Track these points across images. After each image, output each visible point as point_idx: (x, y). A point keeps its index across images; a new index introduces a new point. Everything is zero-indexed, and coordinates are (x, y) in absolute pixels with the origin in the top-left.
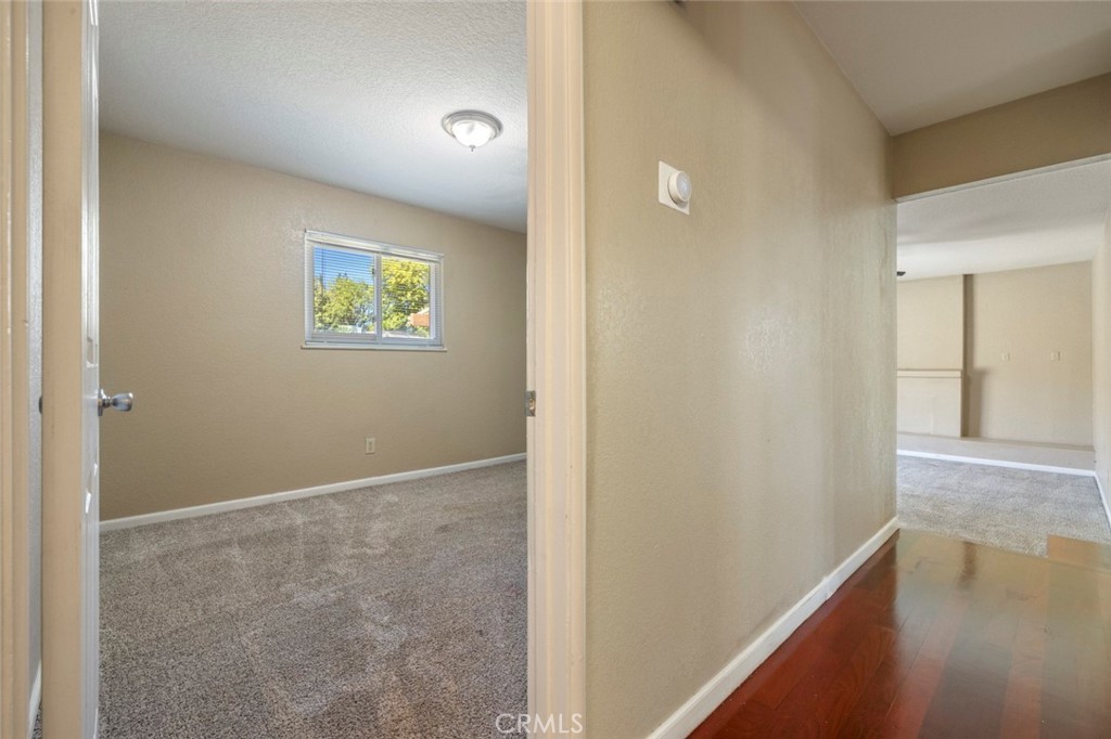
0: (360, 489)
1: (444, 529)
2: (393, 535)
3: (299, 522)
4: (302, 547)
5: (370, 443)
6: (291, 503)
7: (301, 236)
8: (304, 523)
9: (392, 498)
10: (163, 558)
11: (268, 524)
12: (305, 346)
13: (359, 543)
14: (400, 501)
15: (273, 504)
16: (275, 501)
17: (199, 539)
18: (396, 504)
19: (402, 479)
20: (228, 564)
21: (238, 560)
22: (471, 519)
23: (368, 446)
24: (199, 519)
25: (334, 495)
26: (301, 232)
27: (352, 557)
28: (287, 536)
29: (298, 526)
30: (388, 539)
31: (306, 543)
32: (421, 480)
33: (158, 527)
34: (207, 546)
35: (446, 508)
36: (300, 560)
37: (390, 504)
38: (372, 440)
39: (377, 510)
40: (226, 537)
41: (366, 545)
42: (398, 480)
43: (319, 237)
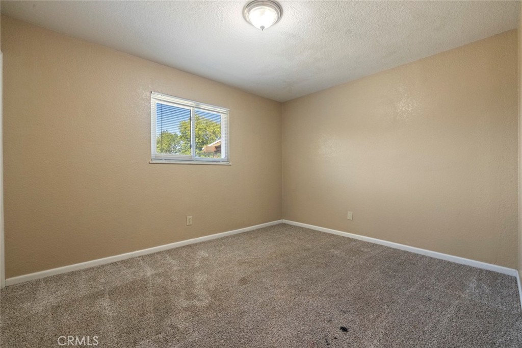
0: (184, 247)
1: (243, 281)
2: (212, 286)
3: (149, 274)
4: (152, 298)
5: (189, 219)
6: (143, 257)
7: (148, 95)
8: (152, 275)
9: (203, 253)
10: (55, 309)
11: (128, 275)
12: (151, 162)
13: (191, 296)
14: (209, 256)
15: (132, 259)
16: (133, 256)
17: (83, 290)
18: (208, 259)
19: (208, 239)
20: (99, 316)
21: (107, 312)
22: (258, 272)
23: (188, 221)
24: (86, 271)
25: (169, 251)
26: (149, 93)
27: (186, 310)
28: (141, 287)
29: (149, 278)
30: (209, 291)
31: (154, 295)
32: (218, 240)
33: (59, 278)
34: (88, 297)
35: (240, 263)
36: (151, 313)
37: (204, 259)
38: (191, 217)
39: (197, 265)
40: (101, 288)
41: (195, 297)
42: (205, 240)
43: (159, 96)
